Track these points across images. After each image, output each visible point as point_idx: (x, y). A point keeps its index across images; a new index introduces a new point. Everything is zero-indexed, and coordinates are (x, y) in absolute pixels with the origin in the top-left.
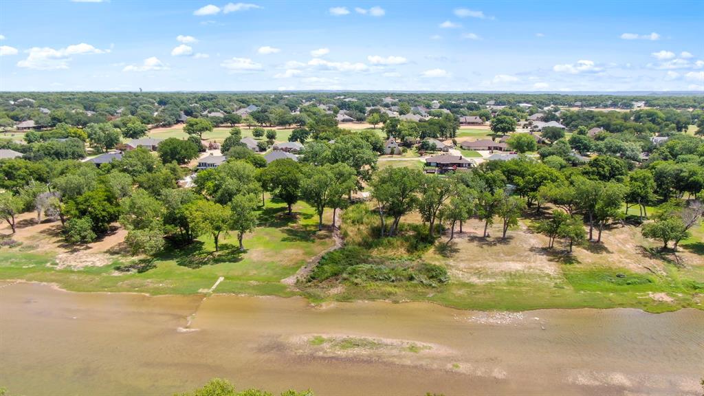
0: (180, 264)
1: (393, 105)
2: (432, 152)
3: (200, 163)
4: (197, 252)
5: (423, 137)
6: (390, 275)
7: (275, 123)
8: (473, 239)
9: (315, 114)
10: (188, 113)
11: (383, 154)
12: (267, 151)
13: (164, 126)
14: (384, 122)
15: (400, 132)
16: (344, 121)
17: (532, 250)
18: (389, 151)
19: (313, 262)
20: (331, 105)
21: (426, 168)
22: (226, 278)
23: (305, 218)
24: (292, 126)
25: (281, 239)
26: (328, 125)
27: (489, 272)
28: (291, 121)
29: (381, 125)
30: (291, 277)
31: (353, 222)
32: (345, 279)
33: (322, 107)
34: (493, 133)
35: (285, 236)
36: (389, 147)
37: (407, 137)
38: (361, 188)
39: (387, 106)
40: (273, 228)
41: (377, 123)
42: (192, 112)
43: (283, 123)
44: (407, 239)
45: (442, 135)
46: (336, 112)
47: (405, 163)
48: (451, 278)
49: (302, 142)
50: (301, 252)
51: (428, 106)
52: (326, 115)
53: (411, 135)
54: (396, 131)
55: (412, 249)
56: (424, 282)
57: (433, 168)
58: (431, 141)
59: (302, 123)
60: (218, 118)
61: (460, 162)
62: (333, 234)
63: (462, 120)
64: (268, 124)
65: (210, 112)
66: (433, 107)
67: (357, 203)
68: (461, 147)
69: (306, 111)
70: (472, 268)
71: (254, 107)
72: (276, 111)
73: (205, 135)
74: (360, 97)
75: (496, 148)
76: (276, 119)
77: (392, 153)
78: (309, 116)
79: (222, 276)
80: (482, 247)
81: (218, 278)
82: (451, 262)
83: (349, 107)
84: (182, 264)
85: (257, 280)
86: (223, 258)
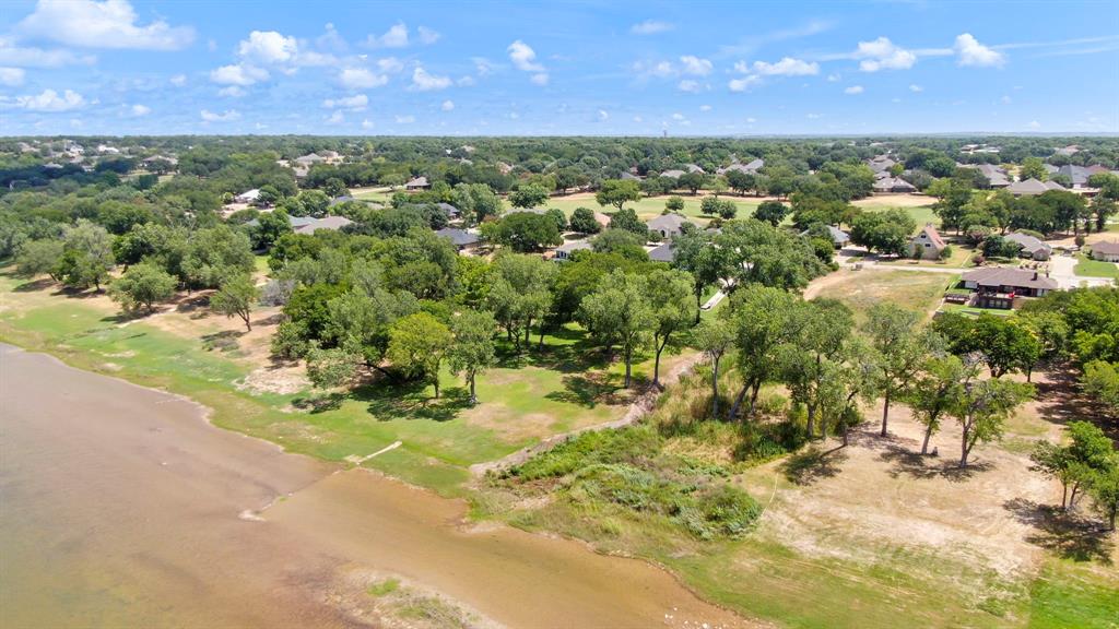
0: (369, 410)
3: (558, 253)
4: (411, 394)
7: (764, 190)
16: (892, 190)
17: (1012, 505)
19: (550, 443)
22: (404, 445)
25: (547, 394)
30: (491, 462)
32: (566, 486)
35: (561, 389)
36: (916, 245)
48: (758, 529)
49: (775, 224)
50: (550, 422)
56: (693, 524)
60: (670, 179)
61: (1032, 285)
62: (639, 398)
65: (670, 170)
68: (1088, 253)
70: (825, 517)
79: (401, 440)
80: (895, 476)
81: (392, 443)
82: (793, 494)
84: (373, 411)
85: (439, 458)
86: (434, 410)
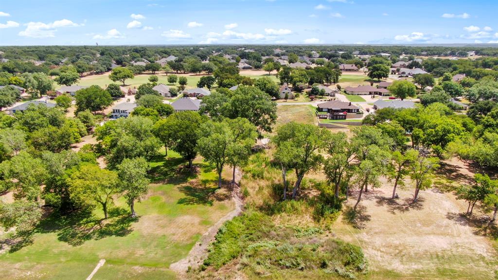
0: (60, 239)
1: (282, 55)
2: (321, 97)
3: (114, 110)
4: (85, 220)
5: (311, 83)
6: (299, 260)
7: (188, 70)
8: (381, 200)
9: (220, 63)
10: (119, 62)
11: (278, 98)
12: (178, 96)
13: (97, 73)
14: (278, 70)
15: (292, 78)
16: (244, 68)
17: (450, 217)
18: (283, 96)
19: (209, 236)
20: (235, 55)
21: (319, 113)
22: (108, 261)
23: (206, 172)
24: (201, 73)
25: (177, 201)
26: (230, 73)
27: (412, 253)
28: (201, 69)
29: (275, 72)
30: (183, 260)
31: (254, 176)
32: (245, 265)
33: (227, 57)
34: (370, 78)
35: (183, 196)
36: (284, 93)
37: (298, 83)
38: (260, 137)
39: (277, 55)
40: (172, 185)
41: (271, 70)
42: (122, 62)
43: (194, 70)
44: (312, 203)
45: (328, 81)
46: (238, 61)
47: (298, 108)
48: (370, 263)
49: (209, 87)
50: (197, 220)
51: (310, 56)
52: (229, 64)
53: (301, 81)
54: (288, 78)
55: (318, 216)
56: (340, 271)
57: (326, 113)
58: (320, 87)
59: (210, 70)
60: (141, 66)
61: (350, 108)
62: (233, 193)
63: (341, 67)
64: (182, 71)
65: (136, 62)
66: (314, 56)
67: (256, 152)
68: (345, 92)
69: (214, 60)
70: (389, 246)
71: (173, 57)
72: (190, 60)
73: (128, 81)
74: (256, 49)
75: (376, 93)
76: (189, 67)
77: (286, 98)
78: (215, 64)
79: (103, 258)
80: (394, 213)
81: (98, 262)
82: (364, 236)
83: (249, 57)
84: (62, 239)
85: (143, 265)
86: (111, 228)
